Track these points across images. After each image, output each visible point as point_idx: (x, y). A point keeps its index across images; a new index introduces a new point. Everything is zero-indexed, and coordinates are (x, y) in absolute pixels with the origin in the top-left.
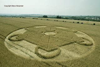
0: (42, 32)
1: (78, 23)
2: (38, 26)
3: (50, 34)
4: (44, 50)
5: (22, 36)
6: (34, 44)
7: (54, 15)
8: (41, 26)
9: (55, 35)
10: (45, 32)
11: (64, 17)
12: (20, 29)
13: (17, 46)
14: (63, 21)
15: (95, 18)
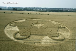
1: (39, 14)
14: (28, 14)
15: (40, 9)
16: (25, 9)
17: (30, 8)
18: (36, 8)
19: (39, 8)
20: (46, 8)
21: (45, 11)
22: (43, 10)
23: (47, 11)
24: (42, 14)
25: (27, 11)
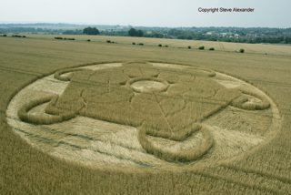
0: (123, 84)
1: (202, 48)
2: (95, 64)
3: (149, 87)
4: (166, 137)
5: (65, 103)
6: (125, 124)
7: (115, 27)
8: (103, 63)
9: (165, 91)
10: (131, 83)
11: (149, 33)
12: (39, 78)
13: (69, 138)
15: (230, 33)
16: (172, 34)
17: (194, 28)
18: (218, 30)
19: (227, 30)
20: (257, 31)
21: (251, 42)
22: (242, 38)
23: (258, 41)
24: (212, 49)
25: (179, 38)
